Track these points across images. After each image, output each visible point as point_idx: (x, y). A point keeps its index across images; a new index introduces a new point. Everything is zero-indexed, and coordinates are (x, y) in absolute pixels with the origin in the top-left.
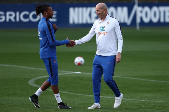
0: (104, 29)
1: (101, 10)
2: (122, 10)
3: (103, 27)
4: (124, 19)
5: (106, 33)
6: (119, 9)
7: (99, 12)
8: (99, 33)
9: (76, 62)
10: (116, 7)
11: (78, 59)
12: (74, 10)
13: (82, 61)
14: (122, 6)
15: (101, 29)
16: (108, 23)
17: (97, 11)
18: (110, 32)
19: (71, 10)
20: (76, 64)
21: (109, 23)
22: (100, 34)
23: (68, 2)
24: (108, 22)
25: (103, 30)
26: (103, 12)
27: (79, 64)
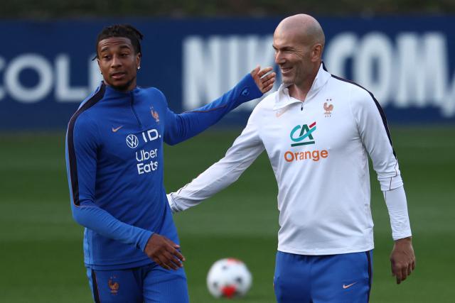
0: (311, 137)
1: (303, 50)
2: (421, 49)
3: (305, 127)
4: (430, 90)
5: (324, 153)
6: (408, 43)
7: (289, 56)
8: (289, 156)
9: (215, 285)
10: (392, 36)
11: (225, 268)
12: (206, 51)
13: (239, 280)
14: (421, 28)
15: (297, 134)
16: (329, 108)
17: (284, 49)
18: (341, 148)
19: (193, 48)
20: (216, 292)
21: (331, 107)
22: (291, 157)
23: (179, 15)
24: (329, 103)
25: (307, 139)
26: (308, 57)
27: (229, 292)
